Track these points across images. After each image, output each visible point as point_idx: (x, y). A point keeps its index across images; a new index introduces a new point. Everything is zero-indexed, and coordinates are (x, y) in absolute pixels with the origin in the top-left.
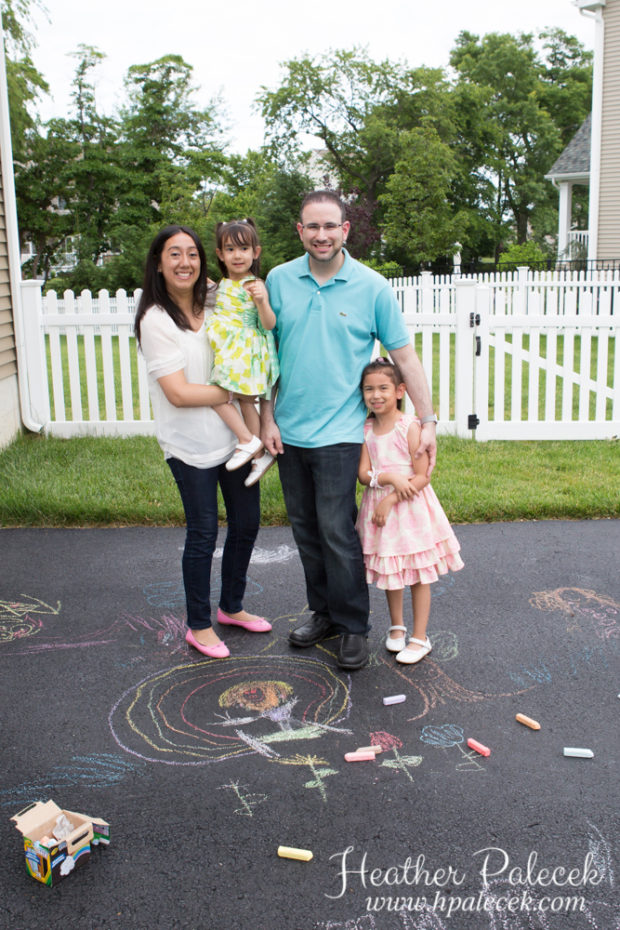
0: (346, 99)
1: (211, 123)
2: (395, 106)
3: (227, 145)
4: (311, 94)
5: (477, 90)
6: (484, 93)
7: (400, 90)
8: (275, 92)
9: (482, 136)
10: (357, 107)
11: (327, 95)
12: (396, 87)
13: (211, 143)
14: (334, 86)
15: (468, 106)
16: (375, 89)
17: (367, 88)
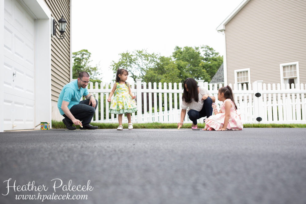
0: (140, 65)
1: (96, 71)
2: (156, 67)
3: (101, 79)
4: (129, 63)
5: (182, 63)
6: (185, 64)
7: (158, 62)
8: (117, 63)
9: (185, 77)
10: (144, 68)
11: (134, 64)
12: (157, 61)
13: (96, 78)
14: (136, 61)
15: (180, 68)
16: (150, 62)
17: (147, 62)
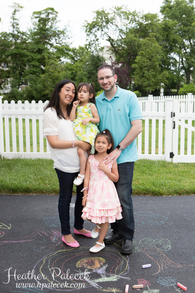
0: (118, 26)
1: (65, 35)
2: (138, 29)
3: (71, 44)
4: (104, 24)
5: (170, 22)
6: (174, 24)
7: (140, 22)
8: (90, 23)
9: (172, 41)
10: (123, 29)
11: (111, 24)
12: (138, 21)
13: (65, 43)
14: (114, 20)
15: (167, 29)
16: (130, 22)
17: (127, 22)
